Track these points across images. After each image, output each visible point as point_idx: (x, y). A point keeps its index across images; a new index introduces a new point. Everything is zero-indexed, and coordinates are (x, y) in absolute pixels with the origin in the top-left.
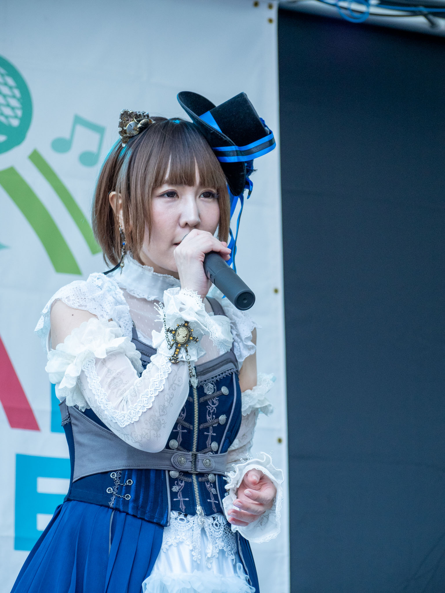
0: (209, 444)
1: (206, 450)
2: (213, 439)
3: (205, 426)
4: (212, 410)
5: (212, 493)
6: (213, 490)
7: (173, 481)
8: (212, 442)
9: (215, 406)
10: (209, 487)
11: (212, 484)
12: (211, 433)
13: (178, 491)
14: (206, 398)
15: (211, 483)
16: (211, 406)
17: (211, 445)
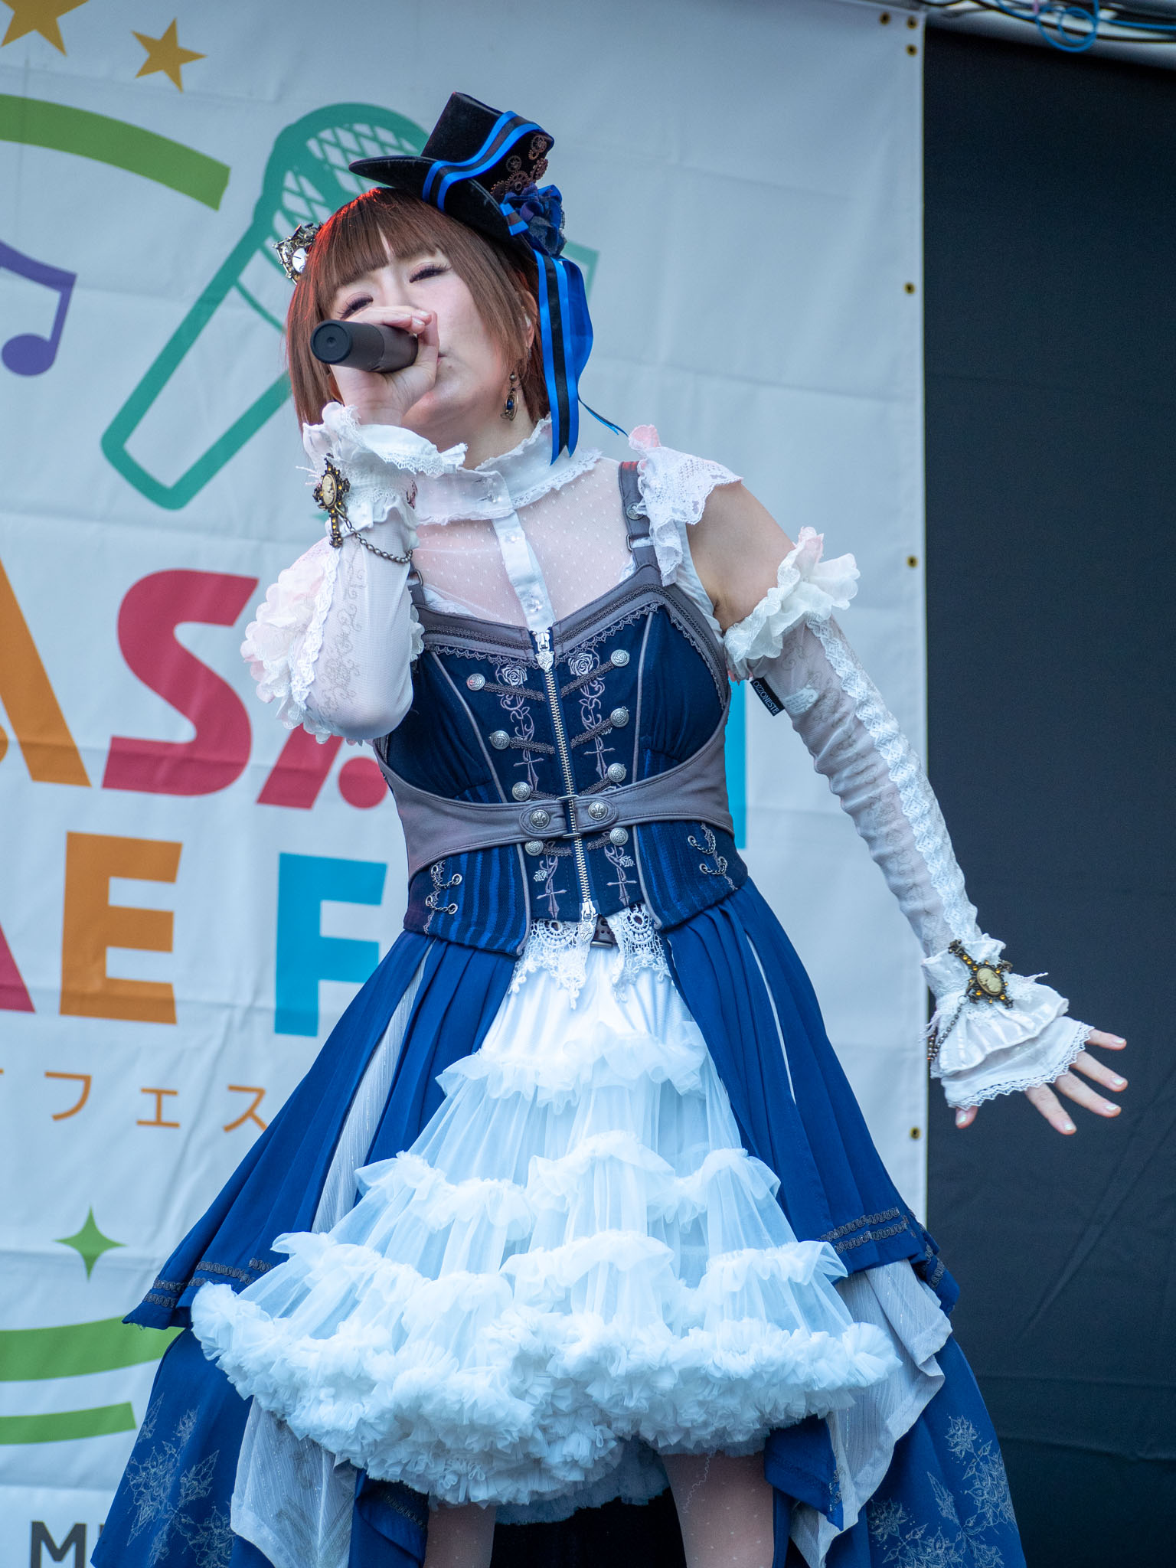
0: (605, 770)
1: (600, 785)
2: (610, 759)
3: (581, 739)
4: (591, 705)
5: (622, 867)
6: (625, 861)
7: (533, 863)
8: (608, 765)
9: (599, 694)
10: (615, 856)
11: (621, 848)
12: (600, 748)
13: (546, 880)
14: (572, 686)
15: (618, 847)
16: (588, 698)
17: (606, 772)
